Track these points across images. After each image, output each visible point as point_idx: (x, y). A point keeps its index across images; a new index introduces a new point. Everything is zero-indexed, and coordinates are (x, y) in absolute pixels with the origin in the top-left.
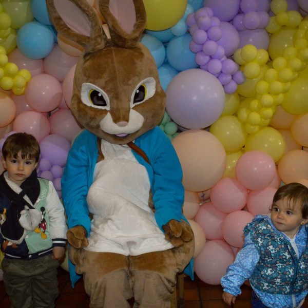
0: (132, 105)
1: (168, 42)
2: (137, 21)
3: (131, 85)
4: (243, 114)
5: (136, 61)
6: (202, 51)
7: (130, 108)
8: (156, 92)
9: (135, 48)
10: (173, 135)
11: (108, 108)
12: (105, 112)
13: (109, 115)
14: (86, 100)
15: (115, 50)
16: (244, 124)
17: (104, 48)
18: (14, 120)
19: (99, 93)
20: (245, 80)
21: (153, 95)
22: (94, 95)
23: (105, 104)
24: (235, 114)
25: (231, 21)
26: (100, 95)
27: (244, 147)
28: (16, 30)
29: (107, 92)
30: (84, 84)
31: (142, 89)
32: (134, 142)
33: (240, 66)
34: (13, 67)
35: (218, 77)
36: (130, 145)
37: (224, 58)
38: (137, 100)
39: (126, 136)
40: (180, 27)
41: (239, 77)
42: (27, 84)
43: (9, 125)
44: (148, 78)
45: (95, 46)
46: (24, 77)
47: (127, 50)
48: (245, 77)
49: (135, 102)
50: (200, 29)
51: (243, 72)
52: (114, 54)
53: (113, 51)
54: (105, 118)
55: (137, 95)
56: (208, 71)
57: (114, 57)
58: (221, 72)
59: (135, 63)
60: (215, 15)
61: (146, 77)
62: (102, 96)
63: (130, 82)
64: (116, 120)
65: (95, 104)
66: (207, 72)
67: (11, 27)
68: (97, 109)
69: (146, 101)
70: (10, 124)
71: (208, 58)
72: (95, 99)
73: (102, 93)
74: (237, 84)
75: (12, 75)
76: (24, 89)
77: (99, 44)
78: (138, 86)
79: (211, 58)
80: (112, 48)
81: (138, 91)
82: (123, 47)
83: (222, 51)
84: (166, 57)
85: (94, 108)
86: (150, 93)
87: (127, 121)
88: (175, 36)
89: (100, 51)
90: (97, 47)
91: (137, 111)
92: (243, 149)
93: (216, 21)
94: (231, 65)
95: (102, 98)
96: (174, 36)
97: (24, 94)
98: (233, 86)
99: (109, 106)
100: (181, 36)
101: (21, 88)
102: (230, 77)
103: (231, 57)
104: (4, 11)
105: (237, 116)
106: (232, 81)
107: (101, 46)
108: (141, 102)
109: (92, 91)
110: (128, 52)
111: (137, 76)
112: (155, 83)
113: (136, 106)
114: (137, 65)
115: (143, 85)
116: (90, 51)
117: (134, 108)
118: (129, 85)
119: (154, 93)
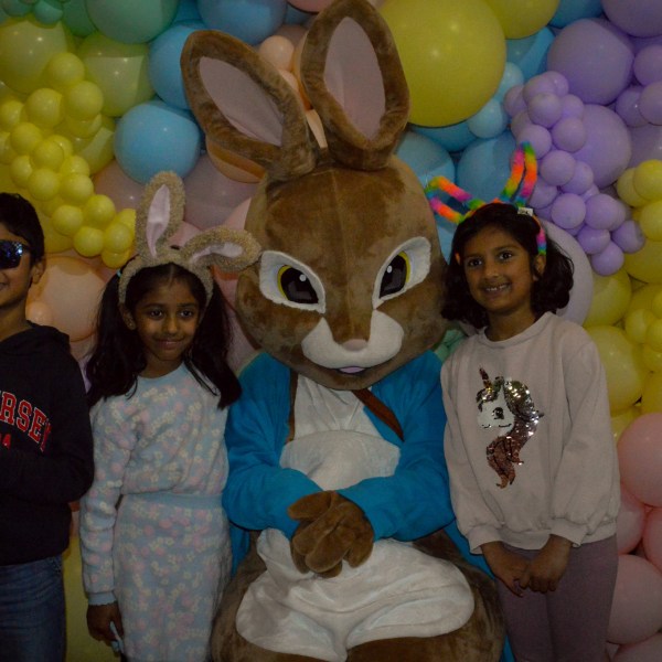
0: (377, 302)
1: (462, 152)
2: (387, 108)
3: (374, 256)
4: (638, 322)
5: (386, 200)
6: (539, 175)
7: (372, 308)
8: (433, 270)
9: (384, 169)
11: (320, 308)
12: (316, 316)
13: (323, 323)
14: (272, 291)
15: (337, 176)
16: (640, 347)
17: (313, 171)
19: (300, 273)
20: (644, 243)
21: (423, 277)
22: (290, 280)
23: (314, 299)
24: (620, 323)
25: (611, 103)
26: (302, 278)
27: (640, 400)
28: (115, 120)
29: (319, 271)
30: (267, 253)
31: (399, 264)
32: (370, 389)
33: (633, 211)
34: (104, 204)
35: (576, 237)
37: (592, 191)
38: (387, 288)
40: (491, 116)
41: (629, 235)
44: (414, 239)
45: (293, 167)
47: (365, 175)
48: (642, 237)
49: (382, 293)
50: (534, 123)
51: (637, 224)
52: (335, 185)
53: (334, 178)
54: (315, 331)
55: (387, 278)
56: (554, 222)
57: (336, 192)
58: (585, 225)
59: (383, 206)
60: (572, 91)
61: (410, 237)
62: (307, 280)
63: (373, 250)
65: (291, 298)
67: (102, 112)
68: (296, 310)
69: (408, 291)
71: (553, 191)
72: (291, 286)
73: (308, 273)
74: (625, 252)
75: (101, 224)
76: (127, 254)
77: (300, 163)
78: (391, 257)
79: (561, 190)
80: (331, 171)
81: (390, 270)
82: (357, 168)
83: (586, 175)
85: (289, 307)
86: (418, 271)
87: (366, 337)
88: (476, 138)
89: (303, 177)
90: (297, 169)
91: (387, 313)
92: (639, 405)
93: (574, 103)
94: (610, 209)
95: (307, 286)
96: (476, 140)
98: (613, 256)
99: (325, 304)
100: (493, 138)
101: (121, 252)
102: (606, 236)
103: (610, 187)
104: (87, 78)
105: (623, 328)
106: (612, 243)
107: (305, 165)
108: (398, 294)
109: (285, 269)
110: (367, 180)
111: (389, 235)
112: (428, 250)
113: (386, 302)
114: (388, 211)
115: (402, 255)
116: (282, 179)
117: (380, 309)
118: (370, 255)
119: (427, 272)
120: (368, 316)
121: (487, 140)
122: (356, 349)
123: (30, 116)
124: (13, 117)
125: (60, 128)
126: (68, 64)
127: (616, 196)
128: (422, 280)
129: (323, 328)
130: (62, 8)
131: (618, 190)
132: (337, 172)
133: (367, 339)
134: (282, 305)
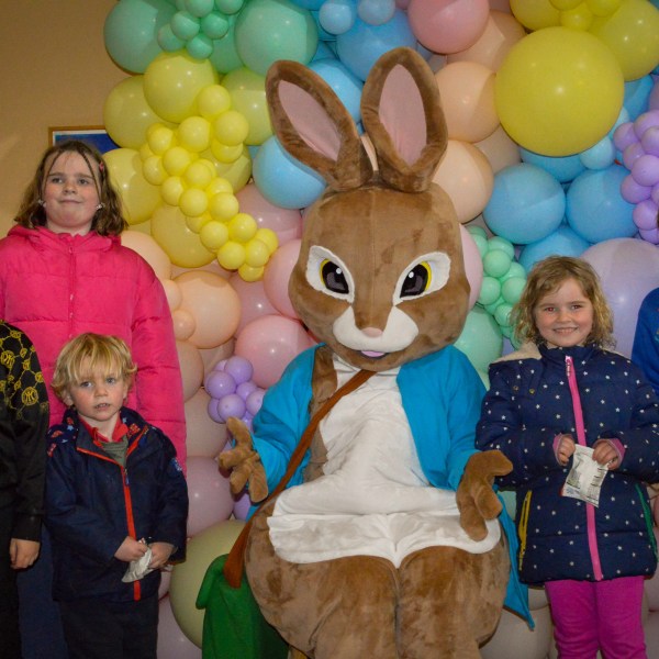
0: (397, 299)
1: (571, 182)
2: (428, 142)
6: (651, 199)
7: (392, 305)
8: (450, 281)
12: (346, 304)
13: (350, 310)
14: (315, 278)
15: (377, 193)
19: (337, 267)
21: (442, 286)
22: (329, 269)
23: (346, 291)
26: (338, 271)
30: (314, 247)
31: (421, 272)
34: (246, 223)
38: (408, 291)
39: (380, 357)
40: (602, 151)
42: (270, 259)
44: (435, 254)
46: (265, 245)
49: (403, 294)
50: (647, 153)
52: (374, 199)
53: (374, 194)
54: (343, 316)
61: (430, 250)
62: (342, 274)
64: (361, 323)
65: (328, 287)
67: (244, 143)
68: (330, 297)
69: (427, 295)
73: (343, 268)
75: (244, 240)
76: (262, 269)
78: (412, 265)
80: (374, 188)
81: (411, 275)
85: (325, 295)
88: (587, 169)
90: (349, 181)
91: (405, 311)
95: (341, 279)
97: (261, 279)
99: (353, 296)
100: (601, 170)
101: (257, 267)
104: (234, 108)
108: (417, 297)
109: (326, 262)
112: (448, 264)
113: (405, 302)
115: (425, 265)
117: (399, 306)
119: (445, 283)
120: (389, 311)
121: (597, 171)
122: (374, 336)
123: (179, 141)
124: (163, 142)
125: (205, 153)
126: (217, 95)
128: (439, 288)
129: (349, 314)
130: (213, 46)
132: (379, 190)
133: (383, 328)
134: (321, 292)
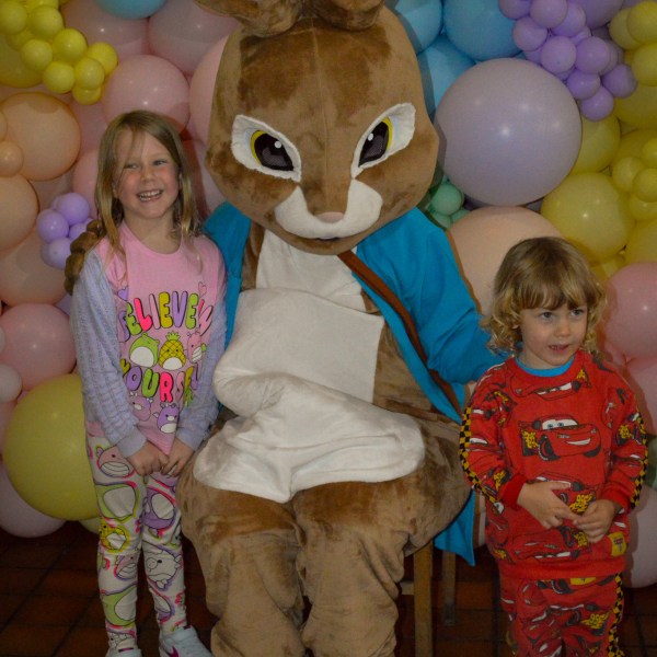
0: (356, 170)
3: (355, 125)
4: (626, 171)
5: (370, 66)
6: (529, 15)
7: (350, 177)
8: (416, 134)
10: (450, 216)
11: (296, 176)
12: (292, 184)
13: (298, 192)
15: (318, 37)
16: (626, 195)
17: (291, 29)
18: (76, 162)
19: (274, 140)
20: (636, 87)
21: (407, 143)
22: (264, 145)
23: (289, 167)
24: (607, 169)
26: (278, 145)
27: (624, 248)
30: (239, 117)
31: (382, 131)
32: (354, 251)
33: (625, 54)
34: (74, 40)
35: (565, 81)
36: (346, 257)
37: (585, 33)
38: (368, 155)
41: (620, 80)
42: (107, 79)
43: (64, 177)
44: (398, 105)
45: (270, 25)
46: (100, 64)
47: (349, 36)
48: (635, 83)
49: (362, 162)
51: (629, 68)
52: (316, 49)
53: (315, 40)
54: (289, 200)
55: (368, 145)
56: (541, 66)
57: (317, 56)
58: (575, 68)
59: (366, 73)
61: (394, 103)
62: (283, 148)
63: (354, 119)
64: (315, 208)
65: (264, 164)
66: (539, 70)
68: (269, 177)
69: (390, 157)
70: (66, 172)
71: (543, 33)
73: (283, 140)
74: (614, 96)
76: (99, 90)
77: (280, 20)
78: (372, 126)
79: (552, 33)
80: (312, 30)
81: (371, 138)
83: (577, 17)
84: (443, 25)
85: (262, 174)
86: (400, 138)
87: (343, 210)
89: (281, 36)
92: (623, 252)
94: (599, 52)
97: (99, 102)
98: (602, 102)
99: (300, 173)
101: (92, 89)
102: (596, 81)
103: (602, 29)
105: (611, 175)
106: (602, 89)
107: (285, 22)
108: (378, 161)
109: (259, 134)
110: (352, 43)
111: (373, 103)
112: (413, 115)
113: (365, 171)
114: (372, 78)
115: (386, 122)
116: (259, 35)
117: (358, 178)
118: (351, 125)
119: (410, 138)
120: (346, 187)
122: (332, 220)
127: (608, 37)
128: (405, 146)
129: (297, 196)
131: (611, 30)
132: (319, 32)
134: (255, 170)
